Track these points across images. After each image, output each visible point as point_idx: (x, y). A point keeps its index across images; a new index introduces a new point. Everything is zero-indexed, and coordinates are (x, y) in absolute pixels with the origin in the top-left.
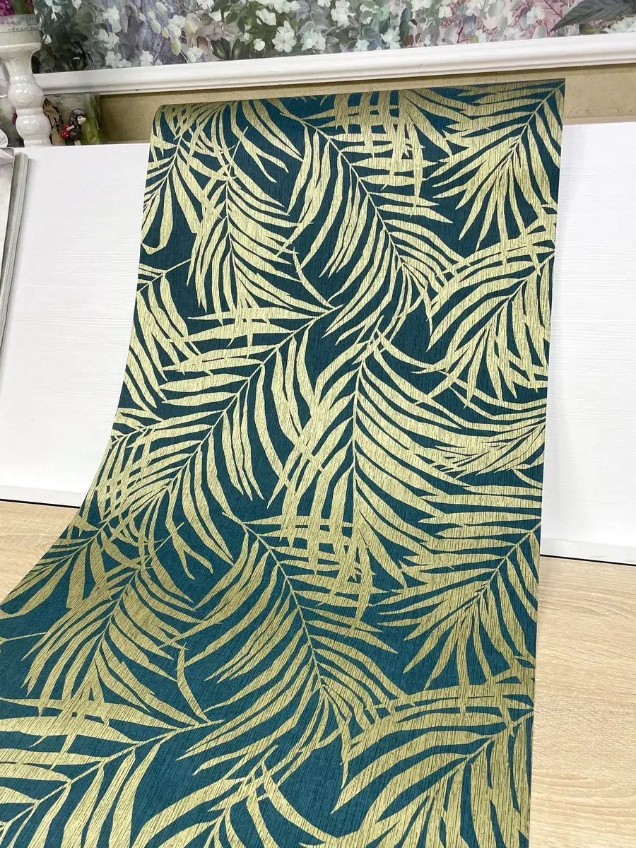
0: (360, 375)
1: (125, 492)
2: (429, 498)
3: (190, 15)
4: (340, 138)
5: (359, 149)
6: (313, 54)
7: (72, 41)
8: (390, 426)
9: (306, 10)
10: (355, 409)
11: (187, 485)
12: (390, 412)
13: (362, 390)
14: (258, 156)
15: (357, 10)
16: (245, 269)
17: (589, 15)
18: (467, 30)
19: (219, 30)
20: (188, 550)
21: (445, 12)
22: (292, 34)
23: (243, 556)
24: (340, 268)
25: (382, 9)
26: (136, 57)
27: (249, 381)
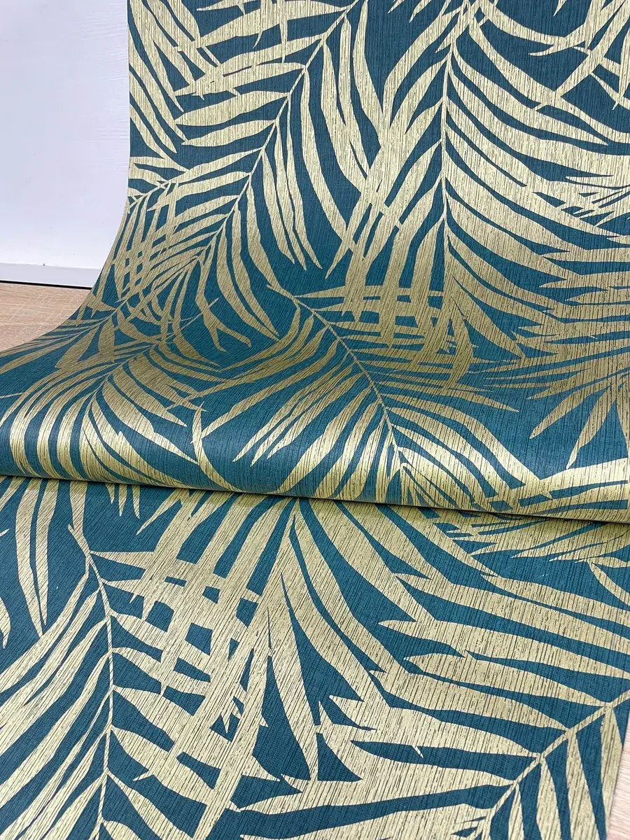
0: (449, 68)
1: (148, 264)
2: (556, 256)
8: (497, 150)
10: (444, 127)
11: (222, 255)
12: (496, 127)
13: (453, 94)
27: (289, 98)
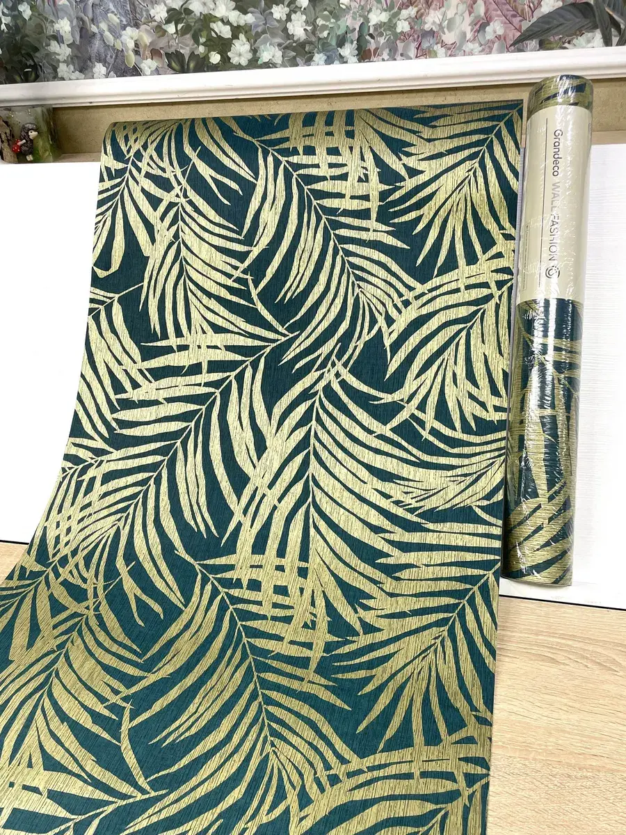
0: (317, 404)
1: (76, 528)
2: (387, 536)
3: (143, 27)
4: (294, 159)
5: (314, 172)
6: (269, 67)
7: (23, 52)
8: (348, 458)
9: (261, 23)
10: (313, 440)
11: (139, 521)
12: (347, 443)
13: (319, 420)
14: (211, 177)
15: (314, 24)
16: (199, 294)
17: (548, 30)
18: (425, 45)
19: (172, 42)
20: (139, 592)
21: (403, 26)
22: (247, 47)
23: (195, 599)
24: (296, 294)
25: (339, 23)
26: (89, 70)
27: (204, 410)
